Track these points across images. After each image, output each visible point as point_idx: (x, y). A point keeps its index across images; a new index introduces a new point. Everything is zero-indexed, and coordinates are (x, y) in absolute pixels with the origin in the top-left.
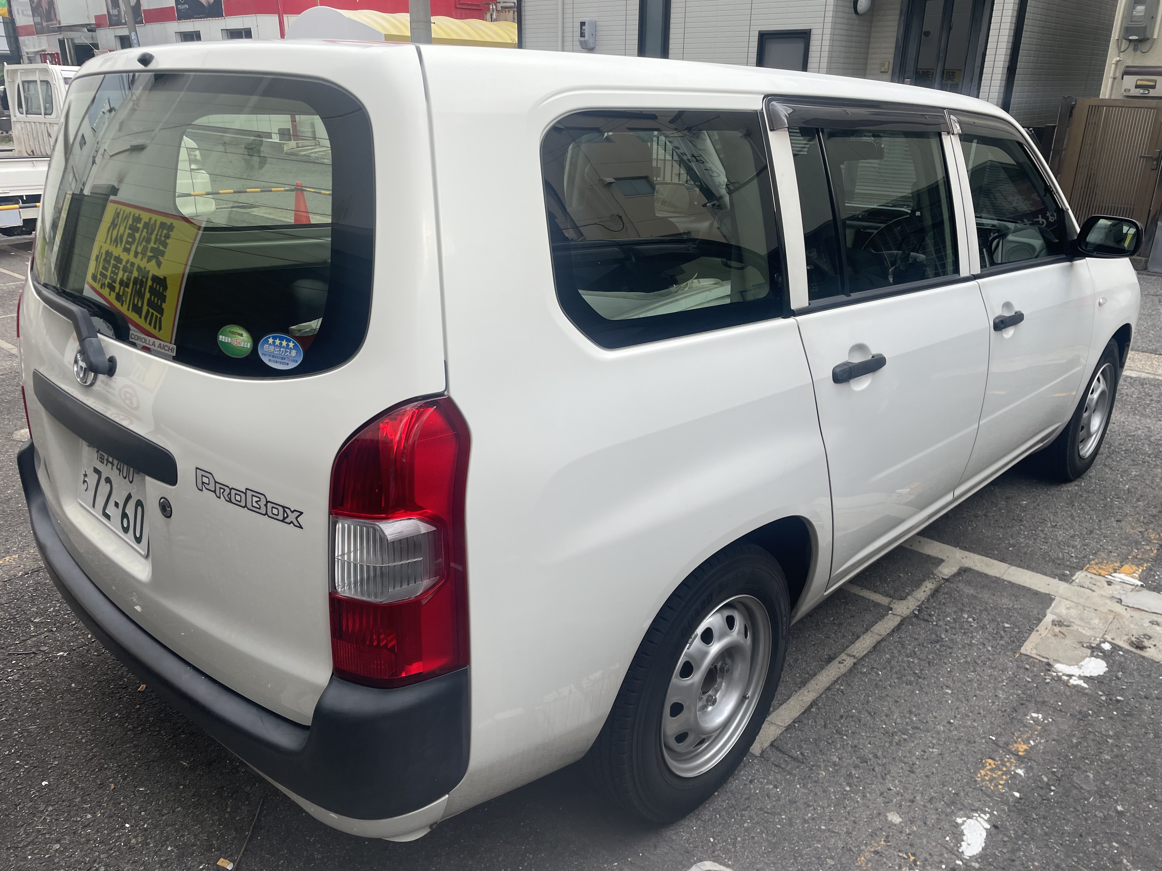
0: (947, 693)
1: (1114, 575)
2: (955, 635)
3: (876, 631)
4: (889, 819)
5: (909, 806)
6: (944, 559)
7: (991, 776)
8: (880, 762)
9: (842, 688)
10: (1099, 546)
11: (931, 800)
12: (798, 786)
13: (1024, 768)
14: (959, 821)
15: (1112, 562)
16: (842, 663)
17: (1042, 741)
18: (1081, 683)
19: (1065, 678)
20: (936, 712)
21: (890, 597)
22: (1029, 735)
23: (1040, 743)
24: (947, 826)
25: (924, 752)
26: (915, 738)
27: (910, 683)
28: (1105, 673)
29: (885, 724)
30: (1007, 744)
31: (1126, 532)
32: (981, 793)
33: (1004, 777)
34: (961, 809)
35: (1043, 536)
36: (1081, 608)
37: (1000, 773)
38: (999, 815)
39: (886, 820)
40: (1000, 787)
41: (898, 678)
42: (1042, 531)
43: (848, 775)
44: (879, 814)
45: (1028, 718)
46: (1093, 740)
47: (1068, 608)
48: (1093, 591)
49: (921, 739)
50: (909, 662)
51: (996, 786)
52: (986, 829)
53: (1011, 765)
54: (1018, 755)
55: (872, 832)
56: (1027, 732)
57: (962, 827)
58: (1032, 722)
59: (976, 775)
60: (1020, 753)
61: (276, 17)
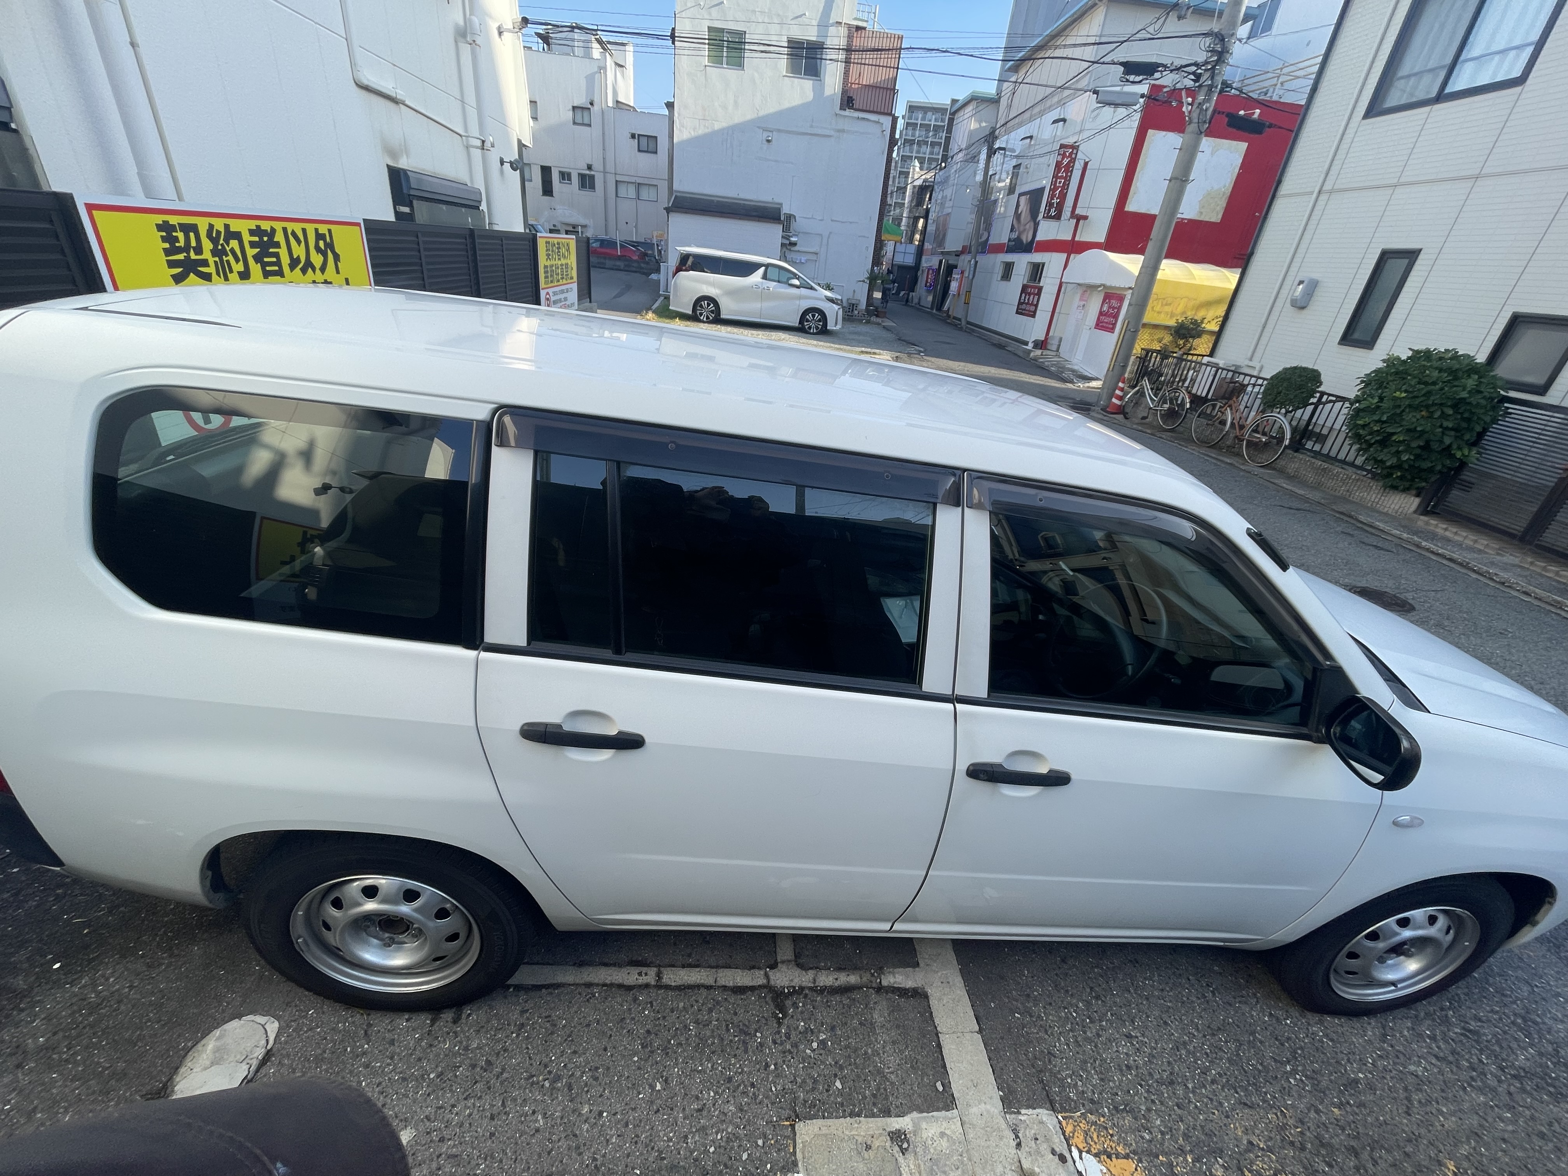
1: (1089, 1157)
6: (923, 967)
8: (493, 1082)
9: (597, 995)
10: (1144, 1108)
16: (637, 975)
21: (796, 959)
26: (551, 1094)
27: (647, 1045)
29: (558, 1057)
31: (1226, 1125)
41: (648, 1031)
42: (1102, 1029)
47: (943, 1135)
48: (1018, 1148)
61: (1065, 255)
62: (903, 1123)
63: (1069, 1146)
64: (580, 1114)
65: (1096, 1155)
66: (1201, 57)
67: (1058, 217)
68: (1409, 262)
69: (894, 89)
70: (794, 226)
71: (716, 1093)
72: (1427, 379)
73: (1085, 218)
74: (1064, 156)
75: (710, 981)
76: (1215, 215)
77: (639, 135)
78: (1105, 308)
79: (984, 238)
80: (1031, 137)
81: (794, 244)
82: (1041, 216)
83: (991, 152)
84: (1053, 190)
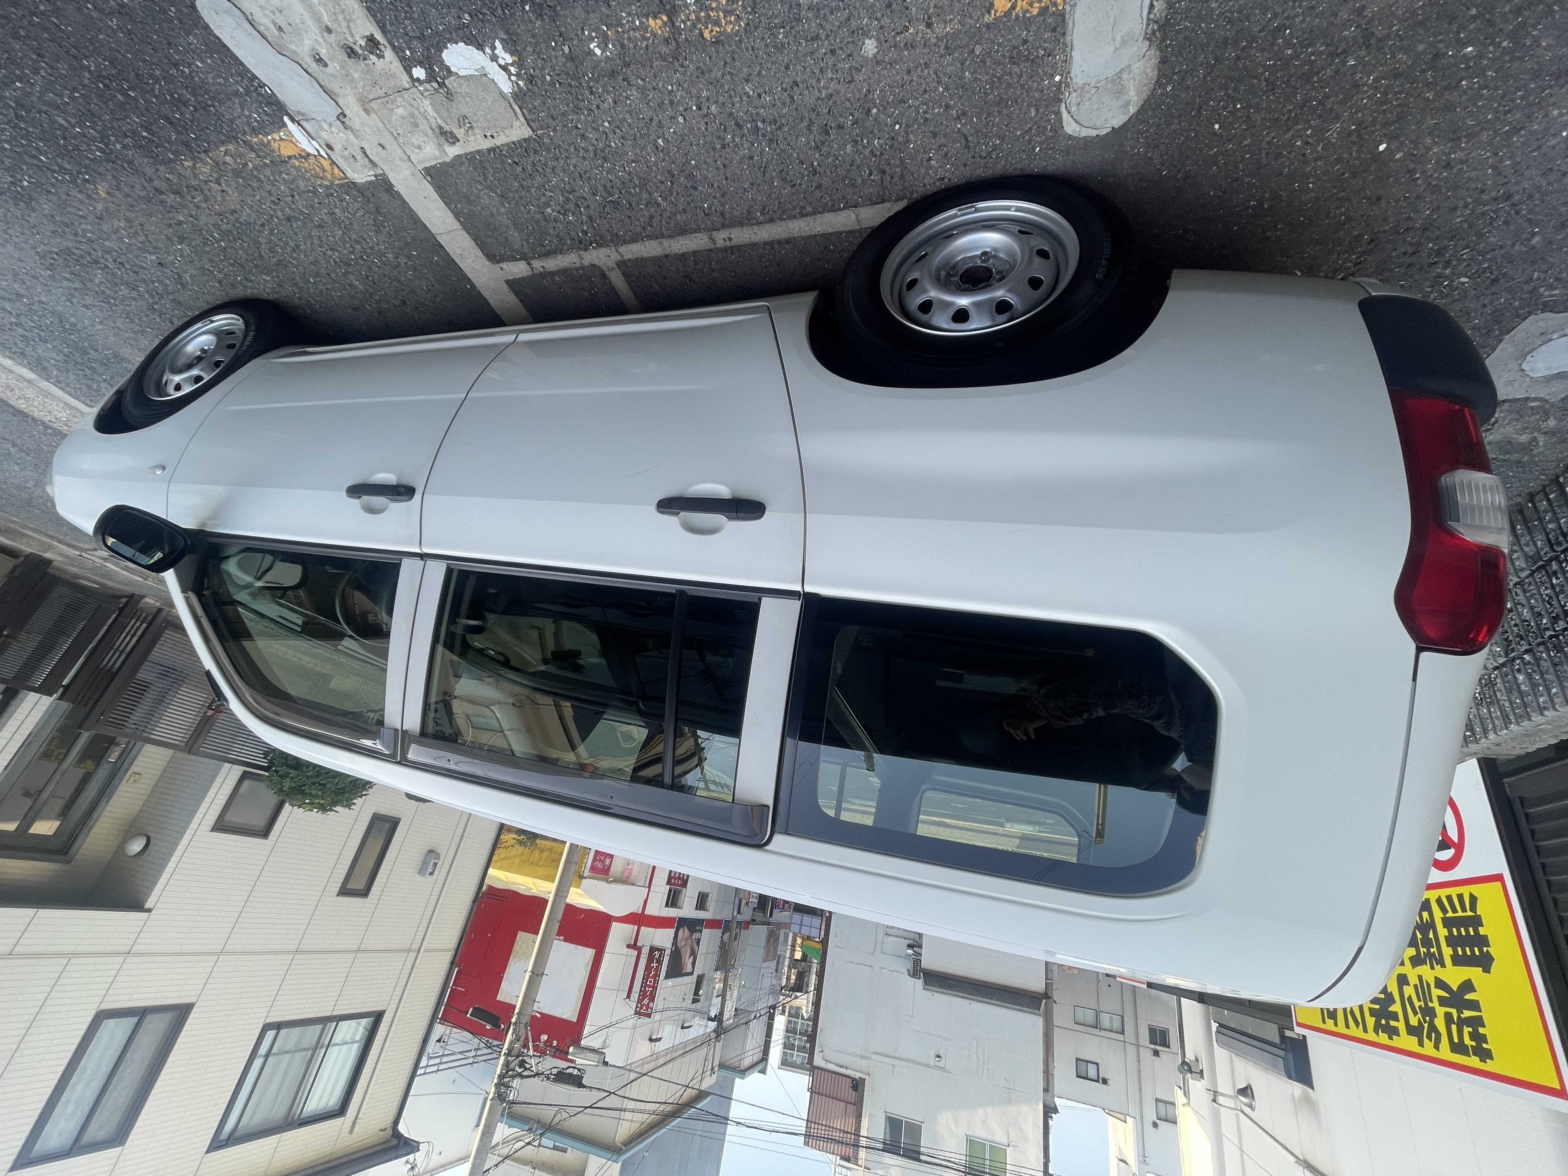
0: (666, 141)
1: (312, 151)
2: (584, 197)
3: (659, 250)
4: (875, 50)
5: (841, 48)
6: (503, 283)
7: (725, 17)
8: (814, 116)
9: (759, 214)
10: (296, 196)
11: (816, 38)
12: (911, 146)
15: (298, 169)
16: (730, 238)
17: (624, 14)
18: (500, 51)
19: (513, 70)
20: (699, 129)
21: (605, 276)
22: (632, 32)
23: (629, 14)
25: (759, 96)
26: (752, 116)
27: (690, 176)
28: (455, 43)
29: (764, 150)
30: (667, 41)
31: (240, 194)
35: (358, 246)
37: (712, 14)
39: (879, 51)
41: (696, 189)
42: (353, 252)
43: (858, 124)
44: (877, 62)
45: (609, 54)
47: (419, 148)
48: (362, 148)
49: (747, 110)
50: (664, 199)
53: (690, 13)
54: (670, 18)
55: (907, 49)
56: (629, 38)
59: (738, 30)
60: (665, 18)
61: (646, 912)
62: (453, 151)
63: (330, 158)
64: (716, 102)
65: (308, 155)
66: (516, 1083)
67: (653, 949)
68: (346, 885)
69: (812, 1093)
70: (910, 965)
71: (610, 146)
72: (319, 788)
73: (629, 946)
74: (648, 1007)
75: (666, 242)
76: (522, 937)
77: (1098, 1081)
78: (608, 861)
79: (727, 935)
80: (683, 1028)
81: (910, 946)
82: (668, 952)
83: (719, 1018)
84: (657, 975)
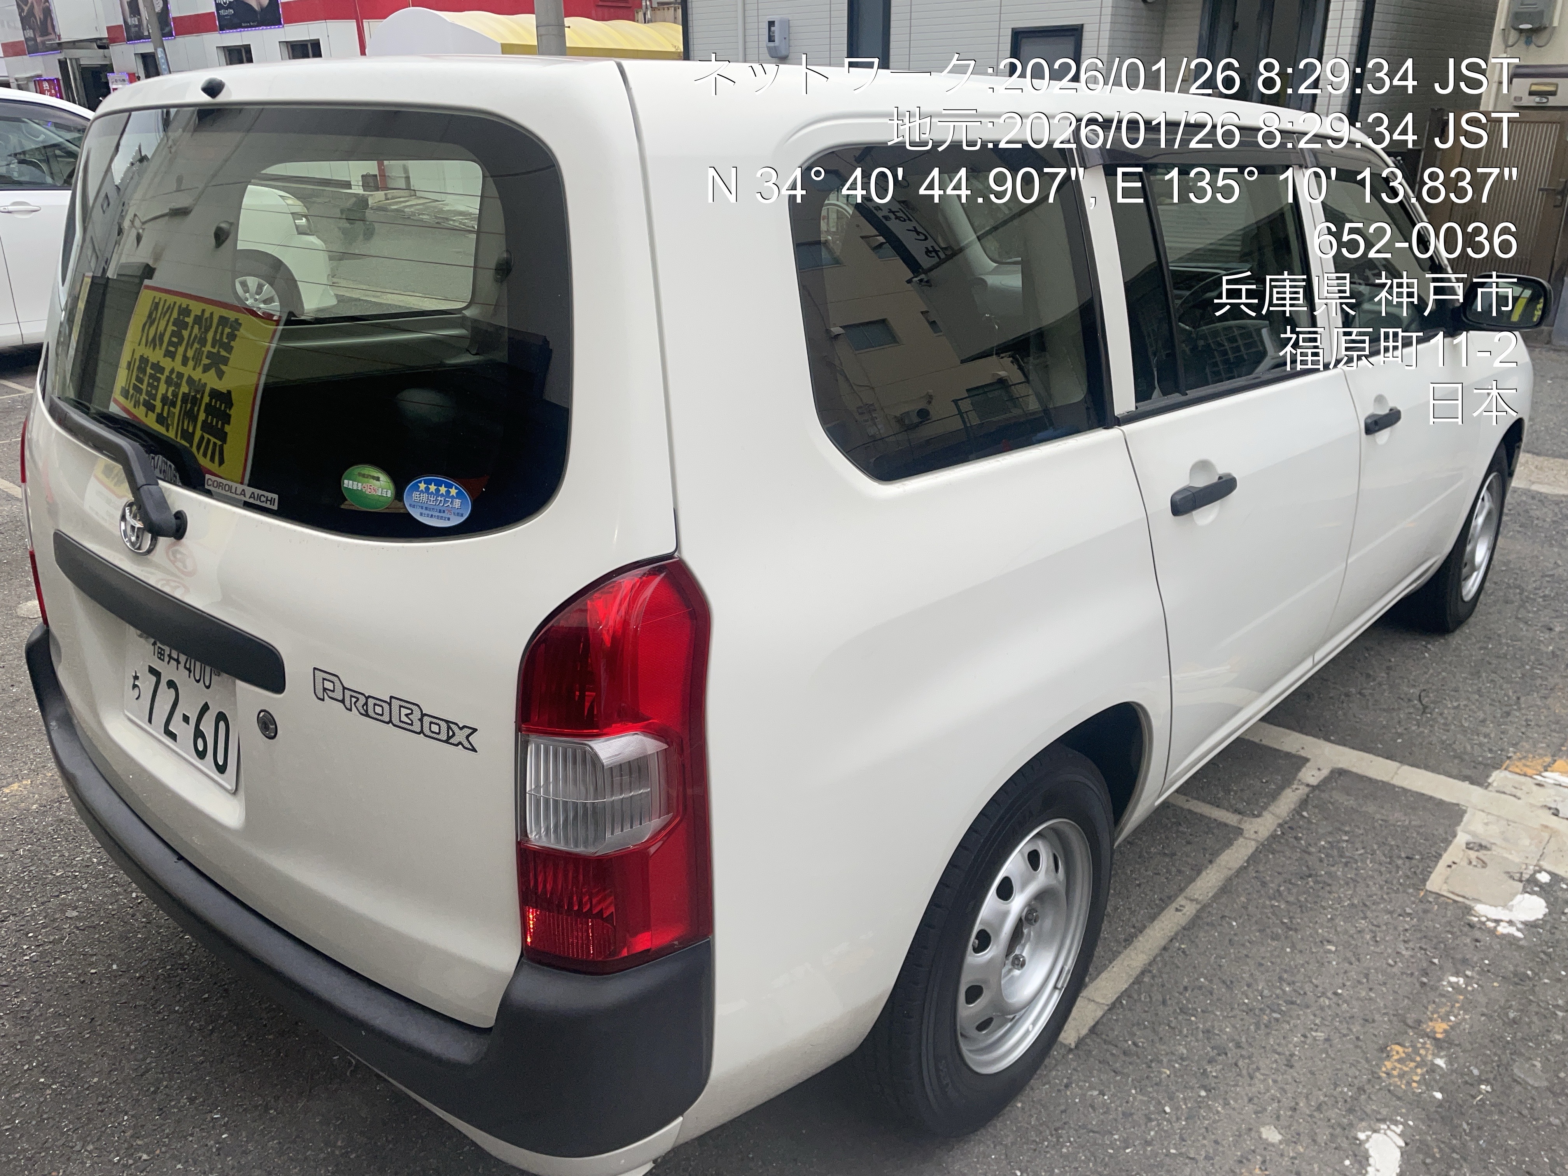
0: (1330, 951)
1: (1545, 774)
2: (1333, 866)
3: (1224, 863)
4: (1264, 1136)
5: (1291, 1117)
6: (1309, 757)
7: (1400, 1069)
8: (1244, 1053)
9: (1183, 946)
10: (1520, 734)
11: (1319, 1108)
12: (1133, 1091)
13: (1446, 1056)
14: (1362, 1136)
15: (1541, 756)
16: (1180, 910)
17: (1467, 1017)
18: (1512, 930)
19: (1491, 925)
20: (1316, 979)
21: (1239, 813)
22: (1448, 1009)
23: (1464, 1019)
24: (1345, 1144)
25: (1305, 1036)
26: (1291, 1017)
27: (1275, 937)
28: (1545, 915)
29: (1247, 998)
30: (1419, 1022)
31: (1555, 713)
32: (1389, 1095)
33: (1419, 1071)
34: (1362, 1120)
35: (1442, 721)
36: (1505, 823)
37: (1412, 1065)
38: (1416, 1126)
39: (1260, 1138)
40: (1414, 1085)
41: (1259, 931)
42: (1441, 714)
43: (1202, 1074)
44: (1250, 1129)
45: (1445, 983)
46: (1537, 1013)
47: (1486, 824)
48: (1519, 799)
49: (1299, 1019)
50: (1272, 906)
51: (1409, 1084)
52: (1400, 1147)
53: (1427, 1052)
54: (1435, 1039)
55: (1242, 1156)
56: (1445, 1004)
57: (1367, 1146)
58: (1450, 989)
59: (1380, 1068)
60: (1439, 1036)
62: (1462, 838)
63: (1531, 777)
65: (1546, 770)
71: (1363, 919)
